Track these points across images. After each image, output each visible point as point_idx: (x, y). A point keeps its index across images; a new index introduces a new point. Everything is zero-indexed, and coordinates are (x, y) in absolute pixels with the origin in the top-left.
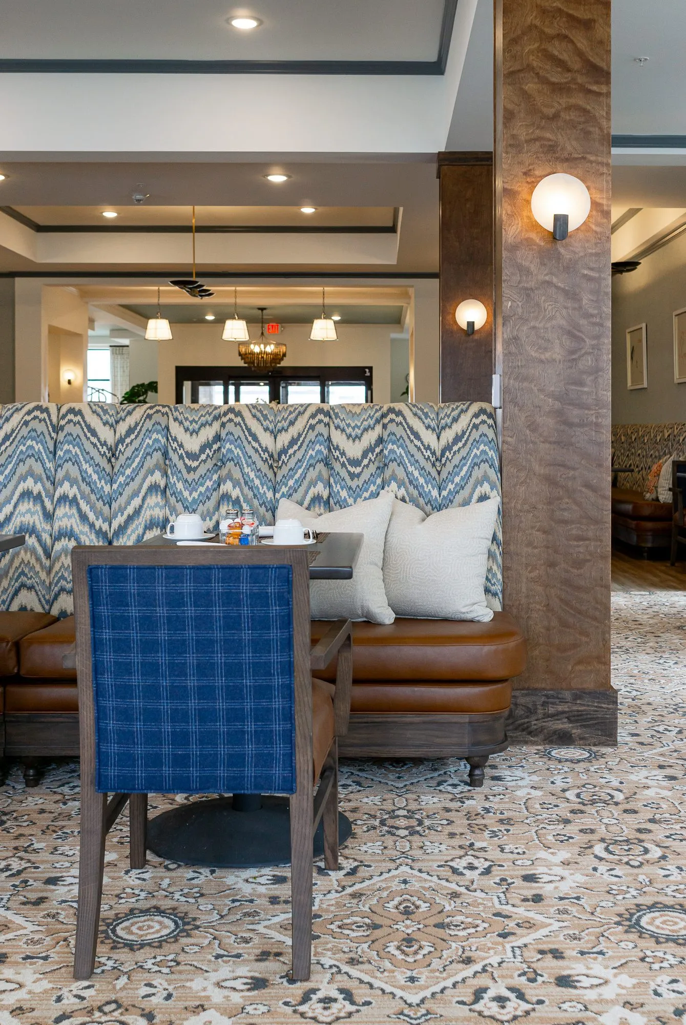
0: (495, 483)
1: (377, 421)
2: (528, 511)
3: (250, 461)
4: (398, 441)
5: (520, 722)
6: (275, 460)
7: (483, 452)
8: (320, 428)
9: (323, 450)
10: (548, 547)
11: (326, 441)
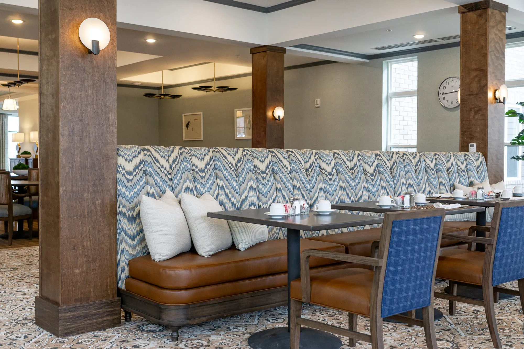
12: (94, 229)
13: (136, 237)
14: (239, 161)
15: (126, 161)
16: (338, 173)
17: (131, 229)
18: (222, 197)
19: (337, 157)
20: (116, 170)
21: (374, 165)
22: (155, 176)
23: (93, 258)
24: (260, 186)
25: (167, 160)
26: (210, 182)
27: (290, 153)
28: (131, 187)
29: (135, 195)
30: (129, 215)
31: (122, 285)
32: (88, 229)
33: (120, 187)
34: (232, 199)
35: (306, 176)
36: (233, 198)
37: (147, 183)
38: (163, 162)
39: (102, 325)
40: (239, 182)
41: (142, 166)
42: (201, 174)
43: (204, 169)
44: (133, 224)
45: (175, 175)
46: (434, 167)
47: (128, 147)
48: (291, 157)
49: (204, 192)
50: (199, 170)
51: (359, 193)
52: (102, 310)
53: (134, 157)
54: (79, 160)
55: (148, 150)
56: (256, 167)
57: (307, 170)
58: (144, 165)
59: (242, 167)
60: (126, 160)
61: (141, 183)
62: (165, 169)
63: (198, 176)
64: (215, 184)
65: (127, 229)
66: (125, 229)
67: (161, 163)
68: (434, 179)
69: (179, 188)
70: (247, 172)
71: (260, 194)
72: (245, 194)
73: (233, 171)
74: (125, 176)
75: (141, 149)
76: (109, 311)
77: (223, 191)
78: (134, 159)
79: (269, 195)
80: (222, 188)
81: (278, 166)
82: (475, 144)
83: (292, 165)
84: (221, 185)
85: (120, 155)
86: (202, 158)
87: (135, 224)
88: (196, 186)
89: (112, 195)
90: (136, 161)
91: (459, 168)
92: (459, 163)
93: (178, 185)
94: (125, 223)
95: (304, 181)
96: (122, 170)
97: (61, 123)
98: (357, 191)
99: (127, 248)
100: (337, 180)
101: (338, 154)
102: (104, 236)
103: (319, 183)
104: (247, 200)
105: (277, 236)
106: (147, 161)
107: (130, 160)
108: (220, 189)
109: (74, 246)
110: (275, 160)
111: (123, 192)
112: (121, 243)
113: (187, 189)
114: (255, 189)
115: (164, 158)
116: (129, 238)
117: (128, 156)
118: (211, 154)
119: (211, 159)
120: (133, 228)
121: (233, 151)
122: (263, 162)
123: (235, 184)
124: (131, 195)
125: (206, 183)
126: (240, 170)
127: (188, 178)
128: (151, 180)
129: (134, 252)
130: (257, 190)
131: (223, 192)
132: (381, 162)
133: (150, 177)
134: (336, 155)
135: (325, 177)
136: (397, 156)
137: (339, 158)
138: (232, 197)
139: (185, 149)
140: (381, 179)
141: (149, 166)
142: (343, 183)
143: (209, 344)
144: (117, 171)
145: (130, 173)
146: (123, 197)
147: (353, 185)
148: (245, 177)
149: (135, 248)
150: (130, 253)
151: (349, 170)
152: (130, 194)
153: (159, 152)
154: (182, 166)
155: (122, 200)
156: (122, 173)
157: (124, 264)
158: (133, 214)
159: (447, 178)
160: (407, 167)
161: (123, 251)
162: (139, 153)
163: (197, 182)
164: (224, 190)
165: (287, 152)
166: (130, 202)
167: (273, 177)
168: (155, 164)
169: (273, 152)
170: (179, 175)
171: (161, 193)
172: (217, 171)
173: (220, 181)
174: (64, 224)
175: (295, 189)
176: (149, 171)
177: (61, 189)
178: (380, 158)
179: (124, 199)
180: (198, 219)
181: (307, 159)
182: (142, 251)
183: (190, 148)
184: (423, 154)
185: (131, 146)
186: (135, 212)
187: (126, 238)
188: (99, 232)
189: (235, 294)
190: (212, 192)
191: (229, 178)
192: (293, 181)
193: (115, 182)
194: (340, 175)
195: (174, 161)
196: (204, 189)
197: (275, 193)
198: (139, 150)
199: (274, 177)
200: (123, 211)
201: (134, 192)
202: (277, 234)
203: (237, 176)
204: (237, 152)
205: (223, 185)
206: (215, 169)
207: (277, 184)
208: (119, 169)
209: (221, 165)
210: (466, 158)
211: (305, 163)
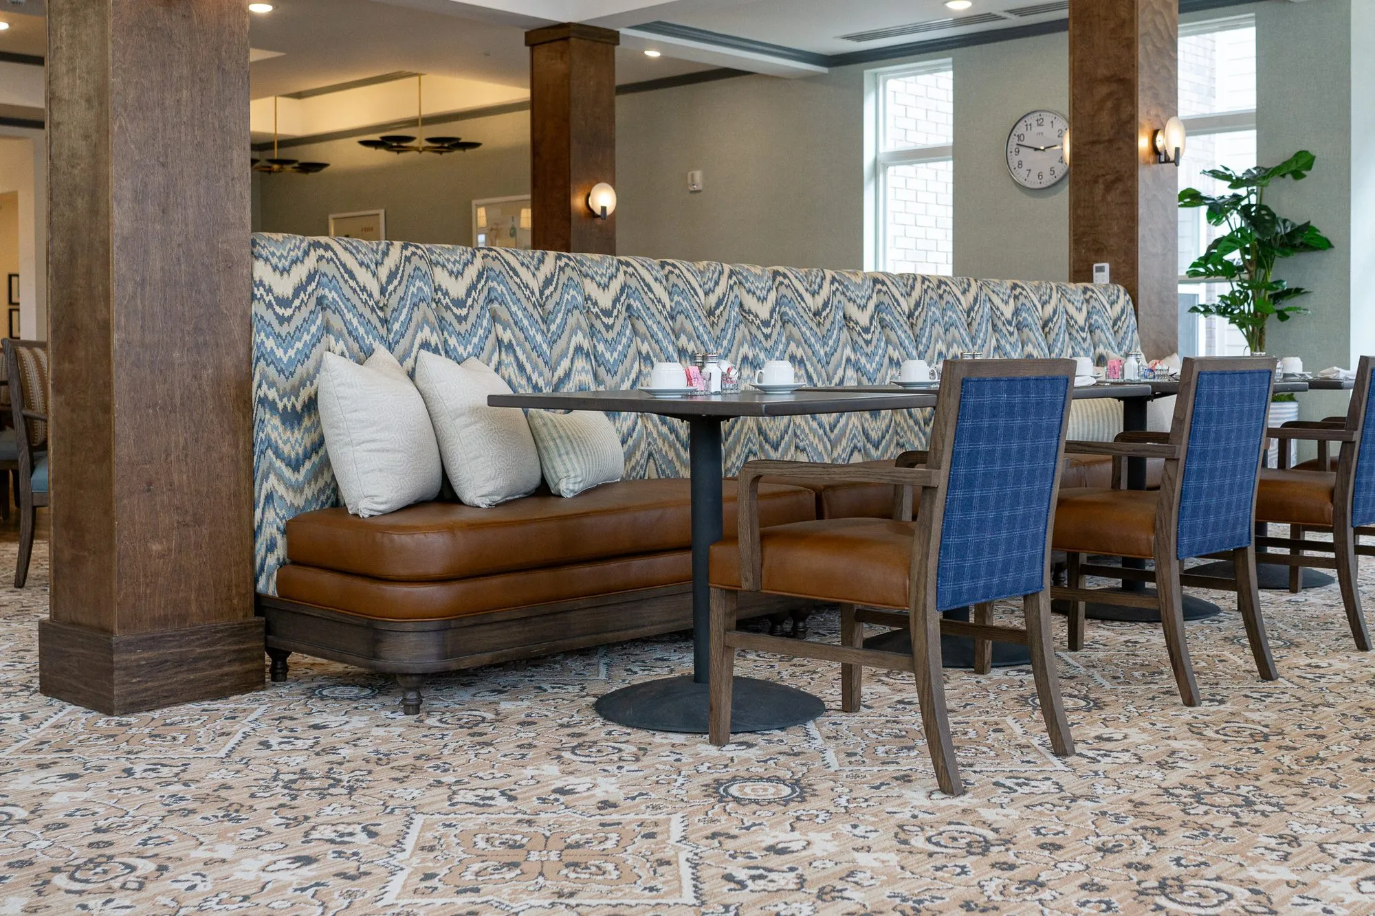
12: (197, 440)
13: (304, 462)
14: (548, 282)
15: (274, 270)
16: (784, 323)
17: (292, 441)
18: (511, 370)
19: (781, 283)
20: (249, 295)
21: (871, 306)
22: (345, 311)
23: (195, 514)
24: (601, 347)
25: (374, 274)
26: (481, 332)
27: (668, 268)
28: (289, 338)
29: (299, 357)
30: (285, 406)
31: (267, 585)
32: (182, 441)
33: (259, 338)
34: (535, 377)
35: (708, 326)
36: (536, 374)
37: (327, 328)
38: (363, 276)
39: (220, 685)
40: (550, 335)
41: (314, 285)
42: (457, 311)
43: (464, 298)
44: (296, 431)
45: (394, 310)
46: (1013, 315)
47: (279, 236)
48: (673, 278)
49: (465, 355)
50: (453, 301)
51: (835, 373)
52: (219, 647)
53: (294, 262)
54: (158, 265)
55: (327, 247)
56: (588, 298)
57: (711, 313)
58: (318, 283)
59: (556, 297)
60: (275, 268)
61: (313, 329)
62: (371, 296)
63: (449, 316)
64: (492, 337)
65: (280, 442)
66: (276, 442)
67: (359, 279)
68: (1013, 346)
69: (404, 343)
70: (569, 311)
71: (599, 366)
72: (565, 364)
73: (534, 306)
74: (274, 310)
75: (310, 245)
76: (234, 651)
77: (512, 355)
78: (294, 268)
79: (621, 369)
80: (510, 347)
81: (641, 300)
82: (1107, 266)
83: (676, 298)
84: (506, 341)
85: (261, 256)
86: (458, 272)
87: (299, 429)
88: (446, 341)
89: (241, 356)
90: (300, 273)
91: (1072, 322)
92: (1072, 310)
93: (403, 336)
94: (275, 428)
95: (706, 338)
96: (265, 294)
97: (113, 171)
98: (832, 366)
99: (281, 490)
100: (784, 339)
101: (785, 276)
102: (221, 459)
103: (741, 344)
104: (569, 379)
105: (642, 473)
106: (325, 275)
107: (284, 269)
108: (503, 349)
109: (150, 484)
110: (633, 283)
111: (269, 350)
112: (266, 477)
113: (425, 345)
114: (587, 355)
115: (368, 267)
116: (287, 465)
117: (280, 258)
118: (478, 263)
119: (480, 276)
120: (296, 441)
121: (532, 258)
122: (606, 287)
123: (539, 338)
124: (290, 357)
125: (470, 334)
126: (550, 305)
127: (425, 320)
128: (336, 322)
129: (299, 501)
130: (592, 357)
131: (512, 359)
132: (886, 300)
133: (334, 313)
134: (780, 279)
135: (754, 329)
136: (925, 287)
137: (787, 286)
138: (534, 372)
139: (417, 247)
140: (888, 342)
141: (331, 286)
142: (798, 347)
143: (499, 718)
144: (253, 297)
145: (285, 302)
146: (269, 361)
147: (822, 353)
148: (564, 323)
149: (302, 491)
150: (288, 502)
151: (811, 315)
152: (285, 353)
153: (354, 251)
154: (412, 288)
155: (266, 369)
156: (264, 301)
157: (275, 530)
158: (294, 406)
159: (1043, 344)
160: (949, 313)
161: (269, 498)
162: (306, 253)
163: (447, 330)
164: (514, 351)
165: (663, 265)
166: (287, 373)
167: (630, 326)
168: (346, 282)
169: (628, 264)
170: (405, 311)
171: (362, 354)
172: (496, 305)
173: (504, 329)
174: (124, 426)
175: (683, 359)
176: (331, 299)
177: (116, 337)
178: (884, 289)
179: (272, 366)
180: (462, 414)
181: (711, 284)
182: (318, 499)
183: (428, 246)
184: (987, 284)
185: (286, 235)
186: (301, 399)
187: (279, 464)
188: (209, 449)
189: (558, 599)
190: (484, 355)
191: (526, 322)
192: (677, 338)
193: (249, 325)
194: (789, 326)
195: (392, 276)
196: (465, 349)
197: (636, 366)
198: (305, 245)
199: (633, 326)
200: (270, 398)
201: (295, 350)
202: (641, 468)
203: (544, 321)
204: (541, 261)
205: (510, 341)
206: (491, 301)
207: (640, 343)
208: (259, 292)
209: (504, 289)
210: (1087, 296)
211: (706, 294)
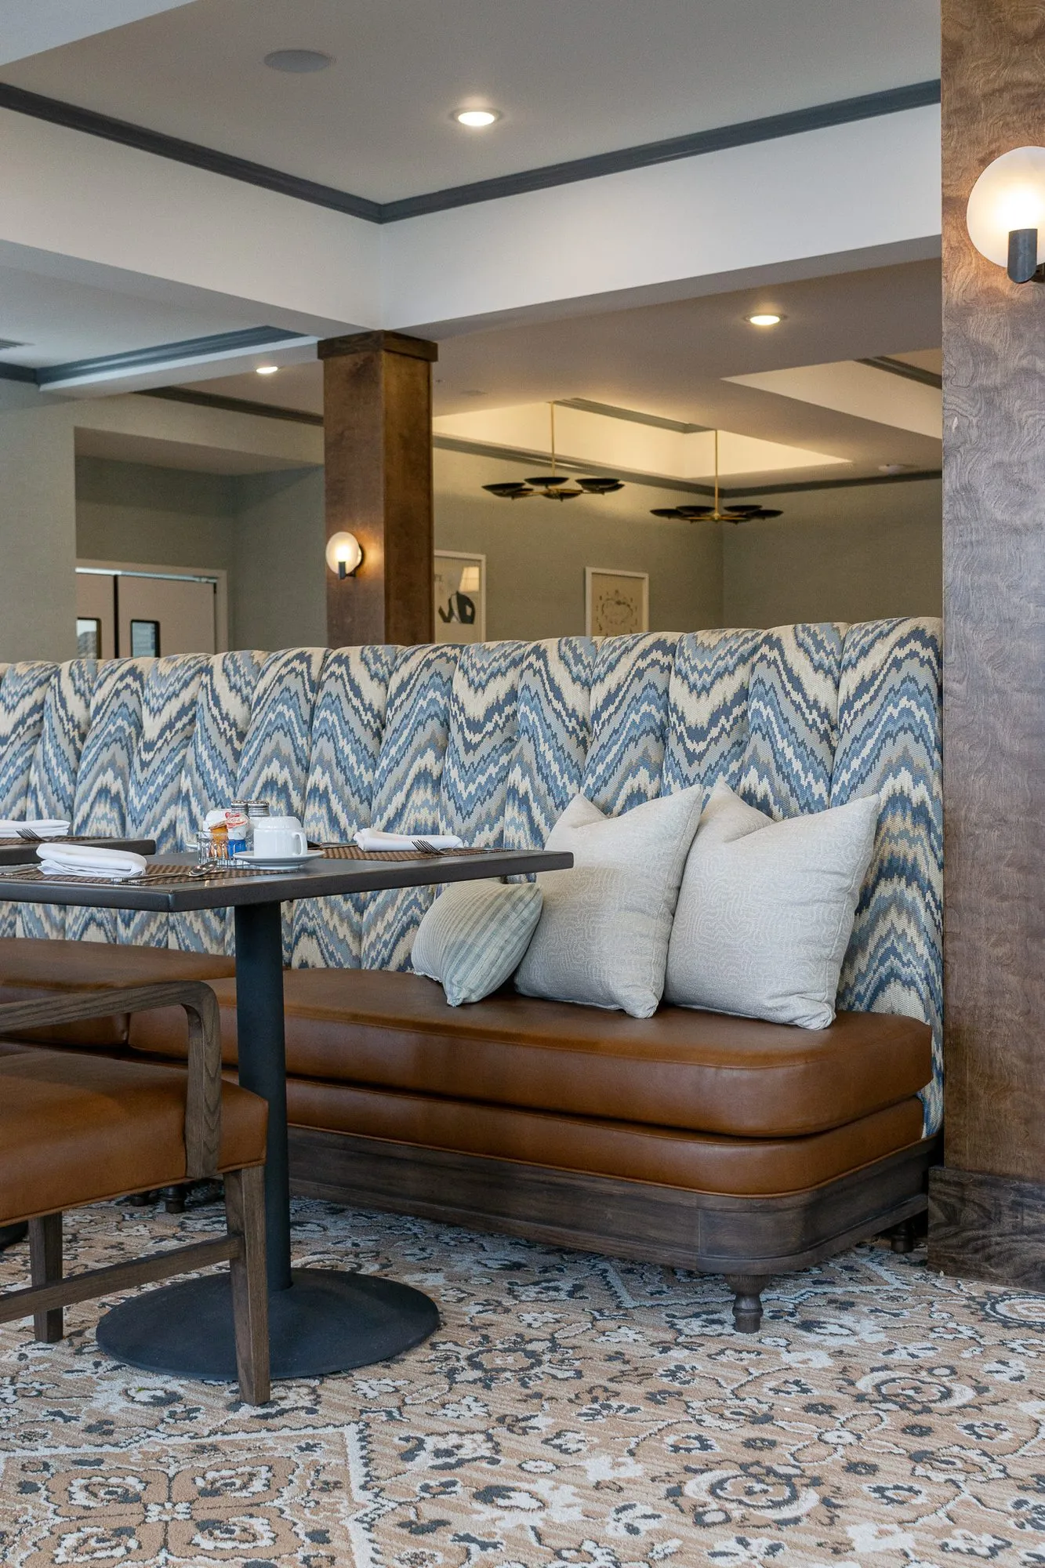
0: (925, 770)
1: (743, 660)
2: (991, 827)
3: (548, 732)
4: (768, 695)
5: (970, 1234)
6: (583, 729)
7: (906, 712)
8: (652, 675)
9: (654, 712)
10: (1027, 899)
11: (660, 697)
